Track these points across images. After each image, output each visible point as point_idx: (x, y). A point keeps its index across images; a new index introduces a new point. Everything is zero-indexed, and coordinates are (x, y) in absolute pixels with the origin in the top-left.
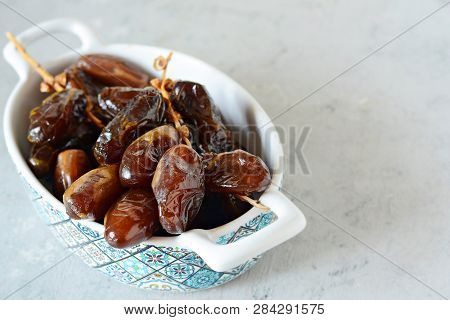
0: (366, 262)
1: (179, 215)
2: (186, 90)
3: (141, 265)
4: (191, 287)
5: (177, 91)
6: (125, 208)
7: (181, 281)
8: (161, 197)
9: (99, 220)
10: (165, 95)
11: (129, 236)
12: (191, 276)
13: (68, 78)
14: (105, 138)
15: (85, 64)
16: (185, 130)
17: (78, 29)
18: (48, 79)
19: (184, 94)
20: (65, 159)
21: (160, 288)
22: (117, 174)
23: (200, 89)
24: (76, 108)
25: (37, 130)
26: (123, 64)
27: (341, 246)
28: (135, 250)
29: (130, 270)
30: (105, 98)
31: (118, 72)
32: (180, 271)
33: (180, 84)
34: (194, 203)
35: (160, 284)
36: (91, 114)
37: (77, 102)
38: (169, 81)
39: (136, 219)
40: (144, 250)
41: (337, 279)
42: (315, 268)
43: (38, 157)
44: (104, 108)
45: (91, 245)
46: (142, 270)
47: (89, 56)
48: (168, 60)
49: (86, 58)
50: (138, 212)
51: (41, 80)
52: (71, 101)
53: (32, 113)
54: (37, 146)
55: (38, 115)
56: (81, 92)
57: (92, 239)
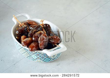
0: (79, 59)
1: (43, 46)
2: (46, 25)
3: (35, 56)
4: (45, 61)
5: (44, 25)
6: (33, 44)
7: (43, 60)
8: (39, 42)
9: (28, 47)
10: (42, 26)
11: (33, 49)
12: (45, 59)
13: (24, 24)
14: (30, 33)
15: (28, 22)
16: (45, 32)
17: (27, 16)
18: (21, 24)
19: (46, 26)
20: (22, 37)
21: (39, 61)
22: (32, 39)
23: (49, 25)
24: (25, 28)
25: (18, 31)
26: (35, 22)
27: (75, 57)
28: (34, 53)
29: (33, 57)
30: (31, 27)
31: (34, 23)
32: (43, 58)
33: (45, 24)
34: (46, 44)
35: (39, 60)
36: (28, 30)
37: (26, 27)
38: (43, 24)
39: (35, 46)
40: (36, 53)
41: (73, 62)
42: (69, 60)
43: (17, 37)
44: (31, 29)
45: (26, 52)
46: (36, 57)
47: (29, 20)
48: (43, 21)
49: (28, 21)
50: (35, 45)
51: (19, 24)
52: (24, 27)
53: (17, 29)
54: (18, 34)
55: (18, 29)
56: (27, 26)
57: (27, 51)
